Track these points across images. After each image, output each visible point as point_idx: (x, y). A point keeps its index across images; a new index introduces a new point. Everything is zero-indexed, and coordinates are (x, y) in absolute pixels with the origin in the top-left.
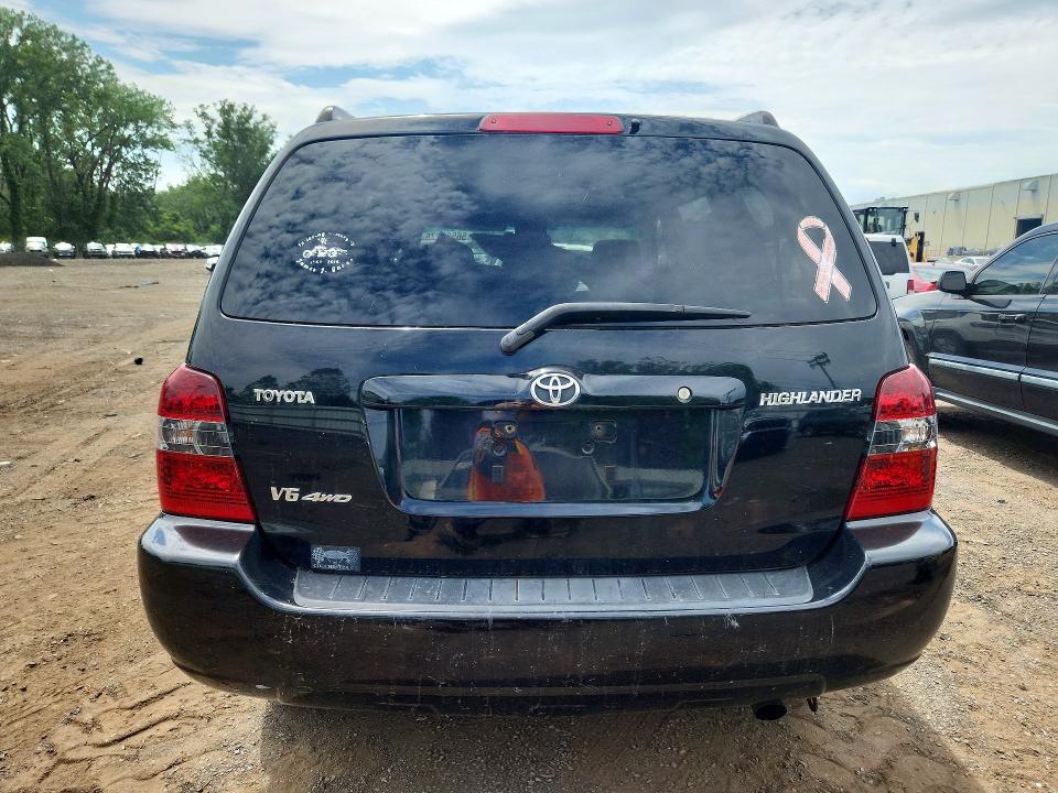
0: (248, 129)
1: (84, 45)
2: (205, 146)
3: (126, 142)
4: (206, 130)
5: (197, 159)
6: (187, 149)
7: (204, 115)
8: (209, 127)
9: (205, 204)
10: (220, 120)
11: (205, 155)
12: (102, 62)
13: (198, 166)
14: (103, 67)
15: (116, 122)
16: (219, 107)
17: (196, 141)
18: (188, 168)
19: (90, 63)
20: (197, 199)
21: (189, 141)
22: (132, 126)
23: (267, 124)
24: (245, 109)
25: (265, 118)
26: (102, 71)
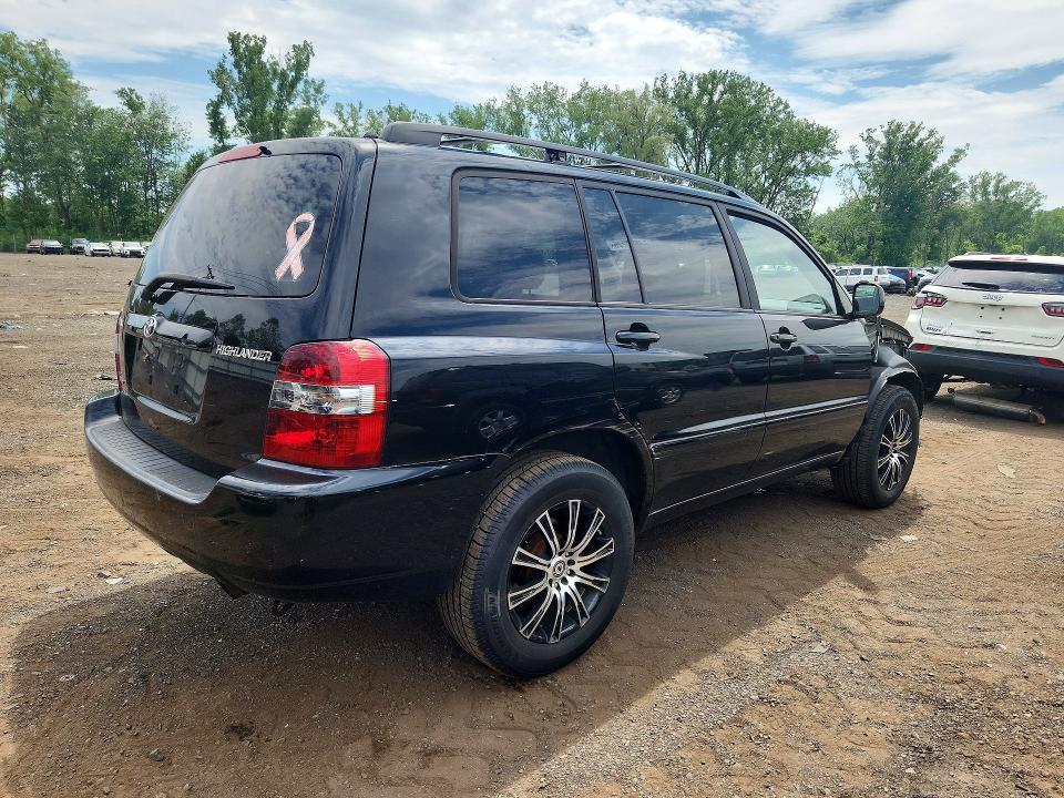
0: (911, 147)
1: (769, 90)
2: (864, 169)
3: (791, 172)
4: (868, 152)
5: (857, 182)
6: (847, 173)
7: (869, 139)
8: (872, 150)
9: (854, 225)
10: (884, 141)
11: (863, 178)
12: (781, 103)
13: (856, 188)
14: (781, 107)
15: (785, 155)
16: (886, 128)
17: (857, 165)
18: (847, 192)
19: (772, 104)
20: (848, 221)
21: (850, 166)
22: (799, 158)
23: (933, 140)
24: (912, 126)
25: (932, 133)
26: (779, 111)
